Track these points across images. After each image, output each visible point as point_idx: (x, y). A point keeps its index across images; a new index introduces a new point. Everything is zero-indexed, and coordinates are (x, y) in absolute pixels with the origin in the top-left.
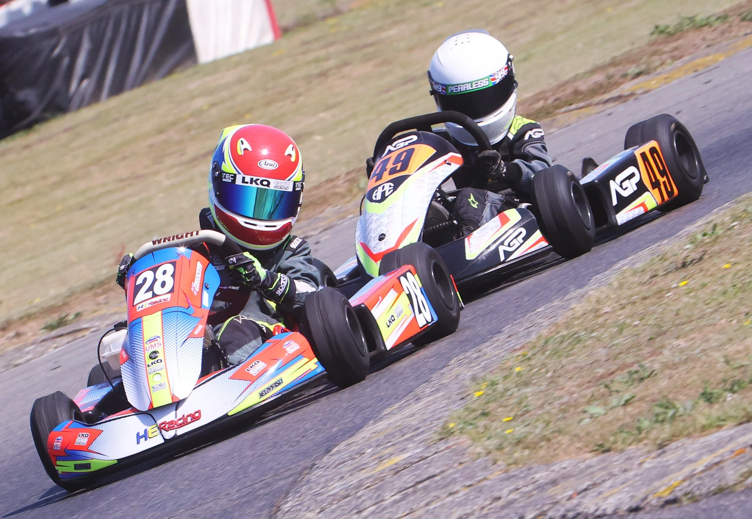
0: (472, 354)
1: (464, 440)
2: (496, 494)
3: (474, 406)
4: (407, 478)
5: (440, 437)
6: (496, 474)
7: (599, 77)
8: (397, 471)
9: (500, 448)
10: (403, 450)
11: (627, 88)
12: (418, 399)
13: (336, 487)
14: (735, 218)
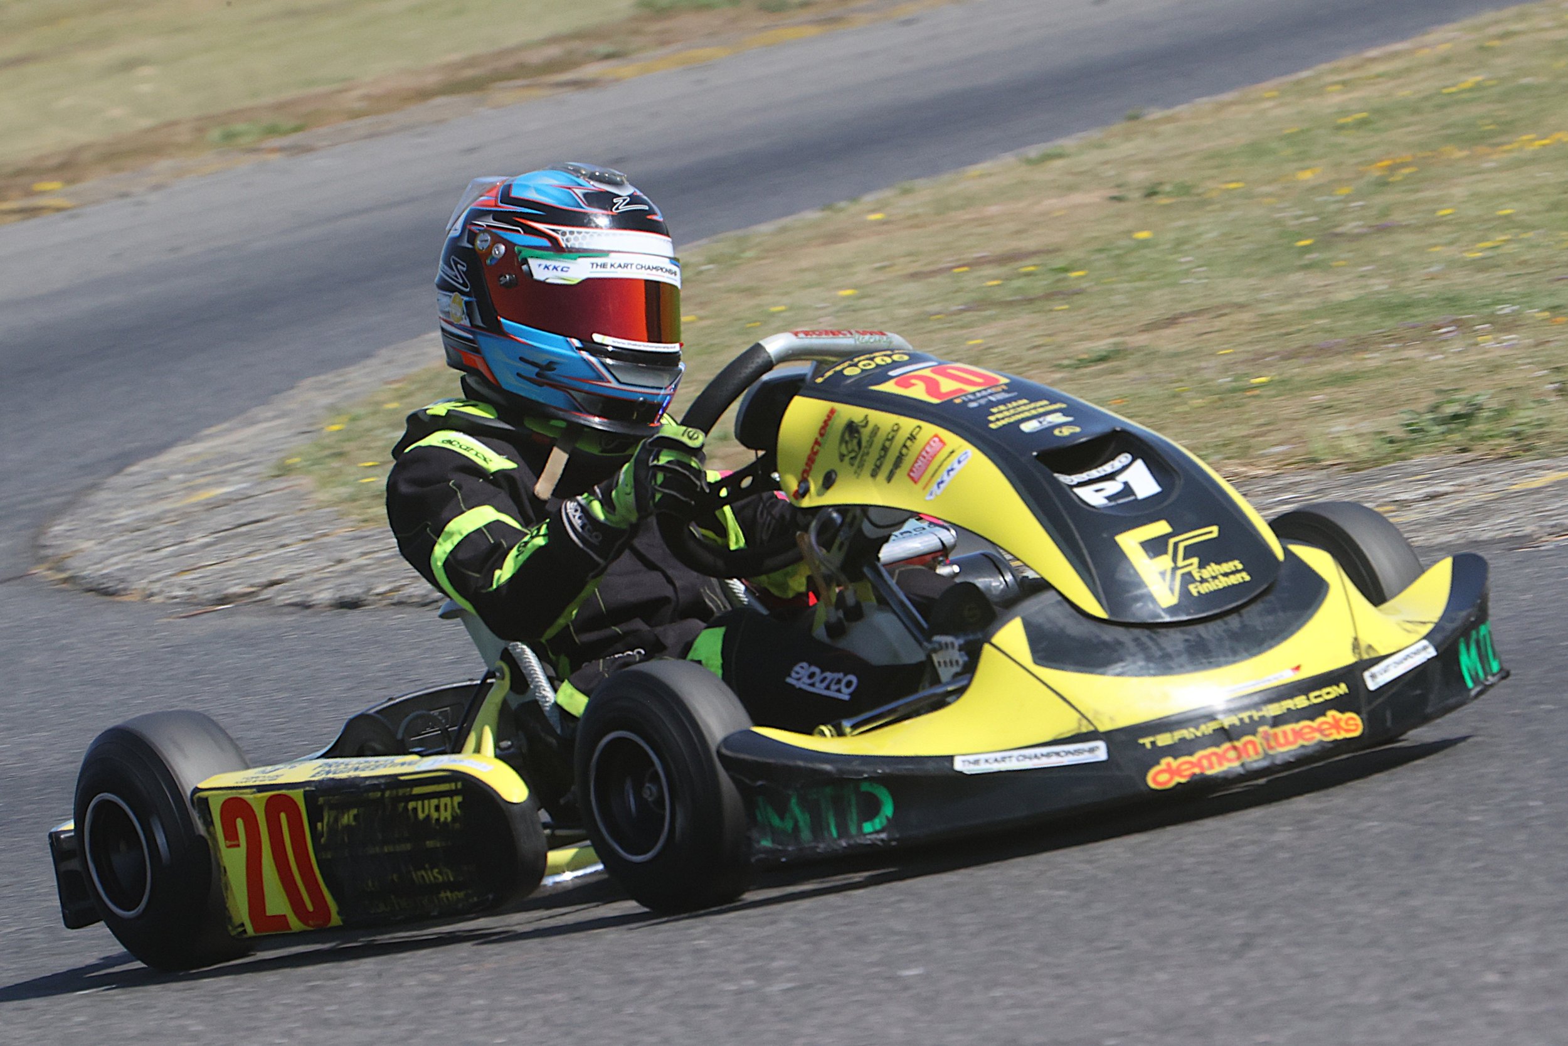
0: (330, 377)
1: (305, 482)
2: (338, 555)
3: (327, 441)
4: (224, 518)
5: (277, 473)
6: (342, 531)
7: (554, 51)
8: (213, 506)
9: (353, 499)
10: (222, 483)
11: (590, 71)
12: (253, 423)
13: (126, 516)
14: (711, 261)
